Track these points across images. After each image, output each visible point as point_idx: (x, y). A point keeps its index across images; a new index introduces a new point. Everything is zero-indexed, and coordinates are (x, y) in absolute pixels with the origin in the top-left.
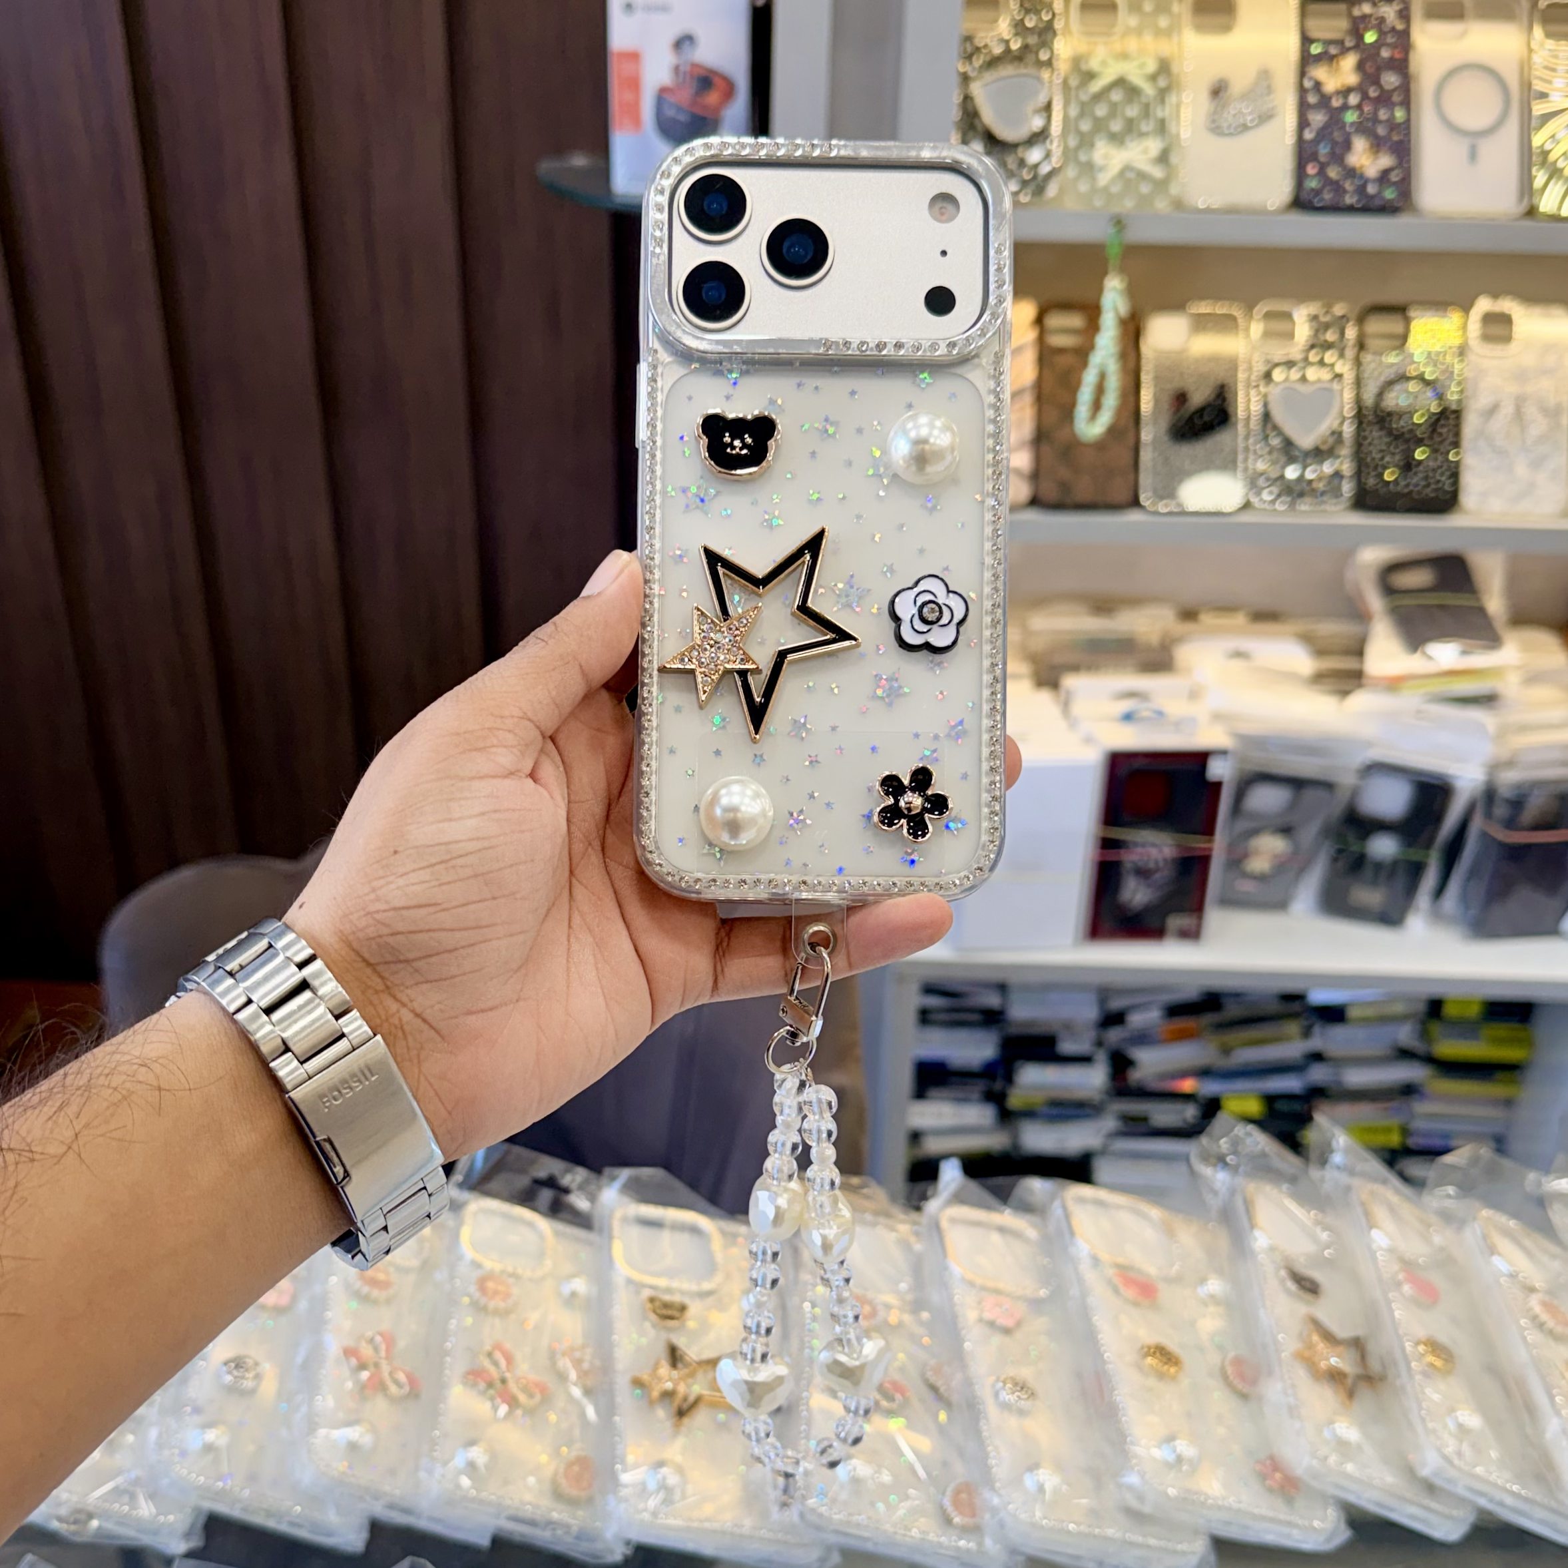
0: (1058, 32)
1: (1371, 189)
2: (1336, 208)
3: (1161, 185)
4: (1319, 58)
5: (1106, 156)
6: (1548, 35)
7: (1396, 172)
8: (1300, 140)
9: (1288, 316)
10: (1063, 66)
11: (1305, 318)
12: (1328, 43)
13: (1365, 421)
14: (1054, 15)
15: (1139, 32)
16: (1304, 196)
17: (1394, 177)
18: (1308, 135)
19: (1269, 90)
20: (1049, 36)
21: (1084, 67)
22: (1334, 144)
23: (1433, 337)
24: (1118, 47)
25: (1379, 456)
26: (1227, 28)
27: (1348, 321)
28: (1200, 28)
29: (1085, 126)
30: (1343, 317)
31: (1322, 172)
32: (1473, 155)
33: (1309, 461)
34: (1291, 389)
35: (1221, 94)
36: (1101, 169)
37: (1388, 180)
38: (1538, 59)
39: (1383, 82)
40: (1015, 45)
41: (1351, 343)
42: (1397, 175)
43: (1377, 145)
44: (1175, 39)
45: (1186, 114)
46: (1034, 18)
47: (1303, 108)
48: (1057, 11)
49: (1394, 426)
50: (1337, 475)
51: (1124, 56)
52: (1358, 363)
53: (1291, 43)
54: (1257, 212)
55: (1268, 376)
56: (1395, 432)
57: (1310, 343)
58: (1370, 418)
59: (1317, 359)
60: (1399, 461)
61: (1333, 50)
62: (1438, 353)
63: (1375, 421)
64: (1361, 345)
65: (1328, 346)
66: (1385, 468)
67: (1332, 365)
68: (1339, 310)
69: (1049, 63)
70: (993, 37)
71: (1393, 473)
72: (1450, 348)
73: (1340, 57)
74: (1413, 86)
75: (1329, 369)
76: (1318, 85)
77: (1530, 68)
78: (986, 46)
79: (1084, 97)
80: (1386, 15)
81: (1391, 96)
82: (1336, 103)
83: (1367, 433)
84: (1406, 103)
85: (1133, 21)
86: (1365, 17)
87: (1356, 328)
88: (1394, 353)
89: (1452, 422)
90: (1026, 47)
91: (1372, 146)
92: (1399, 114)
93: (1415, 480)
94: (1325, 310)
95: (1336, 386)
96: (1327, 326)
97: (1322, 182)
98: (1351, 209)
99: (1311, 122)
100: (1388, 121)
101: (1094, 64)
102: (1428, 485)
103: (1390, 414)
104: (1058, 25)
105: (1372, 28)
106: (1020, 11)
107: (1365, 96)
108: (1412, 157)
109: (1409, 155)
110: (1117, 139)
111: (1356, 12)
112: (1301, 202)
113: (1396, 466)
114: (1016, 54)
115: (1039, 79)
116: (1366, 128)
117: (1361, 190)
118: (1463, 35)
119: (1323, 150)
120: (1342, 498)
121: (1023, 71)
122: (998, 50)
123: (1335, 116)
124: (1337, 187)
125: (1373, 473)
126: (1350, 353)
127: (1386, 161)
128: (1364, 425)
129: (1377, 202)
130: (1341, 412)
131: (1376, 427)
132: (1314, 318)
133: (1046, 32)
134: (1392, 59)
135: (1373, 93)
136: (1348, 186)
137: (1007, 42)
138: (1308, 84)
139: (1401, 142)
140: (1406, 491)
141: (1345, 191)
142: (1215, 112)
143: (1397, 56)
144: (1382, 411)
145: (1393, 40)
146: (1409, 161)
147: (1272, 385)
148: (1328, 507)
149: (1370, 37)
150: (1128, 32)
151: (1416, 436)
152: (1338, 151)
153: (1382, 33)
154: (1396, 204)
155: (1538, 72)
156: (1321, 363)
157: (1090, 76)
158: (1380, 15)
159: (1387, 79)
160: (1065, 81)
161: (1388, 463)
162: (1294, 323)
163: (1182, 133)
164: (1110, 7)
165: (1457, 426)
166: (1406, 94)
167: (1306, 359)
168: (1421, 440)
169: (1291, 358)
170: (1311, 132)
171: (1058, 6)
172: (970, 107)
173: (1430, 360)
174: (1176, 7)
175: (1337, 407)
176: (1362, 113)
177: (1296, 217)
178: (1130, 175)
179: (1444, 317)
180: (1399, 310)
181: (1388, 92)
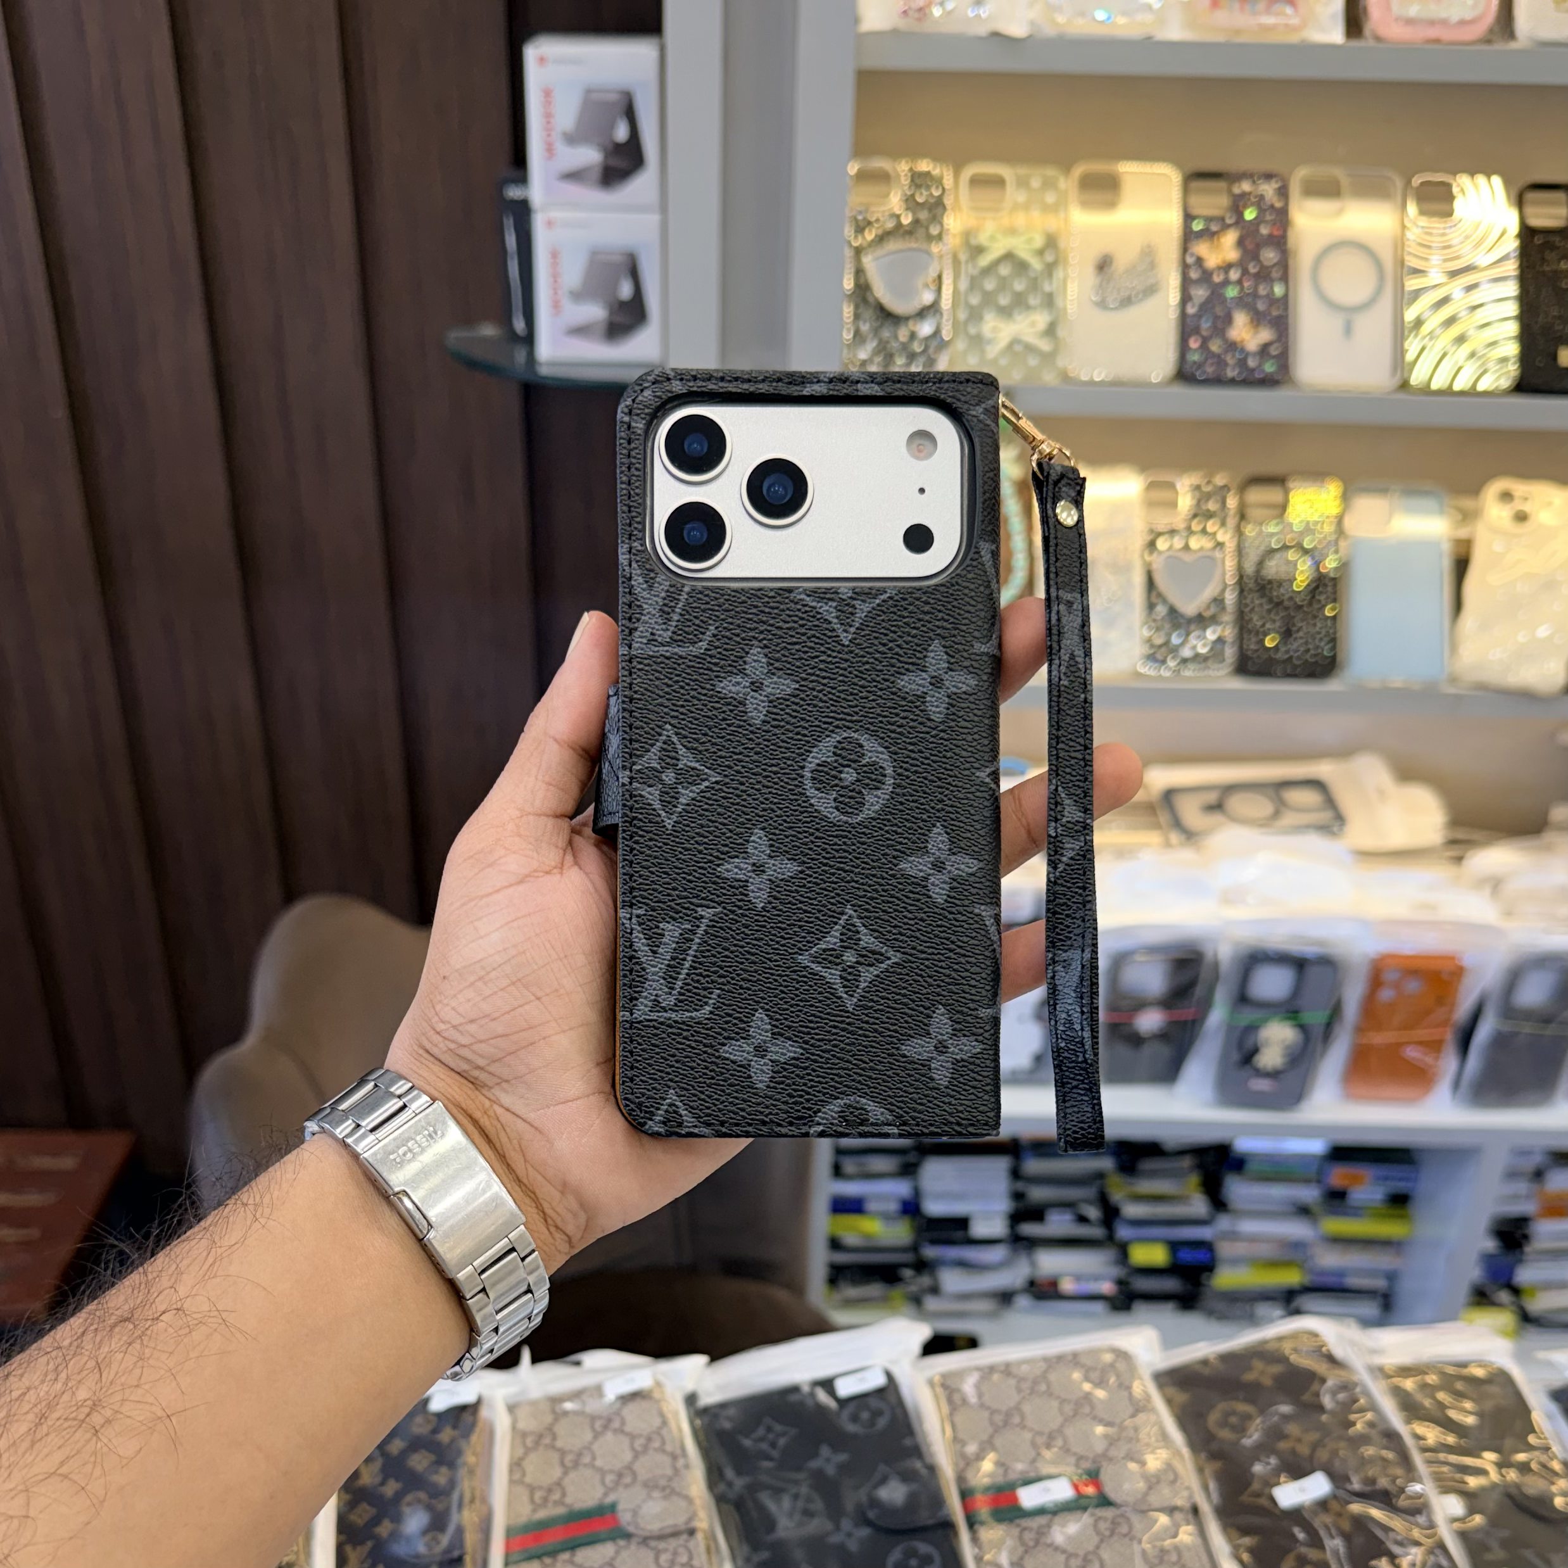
0: (948, 207)
1: (1252, 363)
2: (1218, 381)
3: (1048, 358)
4: (1200, 235)
5: (995, 330)
6: (1422, 213)
7: (1275, 345)
8: (1183, 315)
9: (1171, 486)
10: (952, 241)
11: (1187, 488)
12: (1209, 220)
13: (1247, 589)
14: (944, 189)
15: (1026, 207)
16: (1187, 367)
17: (1274, 351)
18: (1191, 310)
19: (1152, 265)
20: (939, 210)
21: (973, 242)
22: (1216, 318)
23: (1311, 507)
24: (1006, 222)
25: (1259, 623)
26: (1111, 204)
27: (1229, 490)
28: (1085, 204)
29: (975, 300)
30: (1225, 486)
31: (1204, 346)
32: (1348, 330)
33: (1193, 627)
34: (1176, 558)
35: (1106, 269)
36: (989, 342)
37: (1268, 354)
38: (1413, 234)
39: (1262, 258)
40: (907, 220)
41: (1232, 512)
42: (1277, 348)
43: (1258, 319)
44: (1062, 215)
45: (1072, 291)
46: (925, 193)
47: (1186, 284)
48: (946, 187)
49: (1275, 593)
50: (1220, 640)
51: (1012, 231)
52: (1239, 532)
53: (1172, 218)
54: (1143, 385)
55: (1151, 545)
56: (1276, 600)
57: (1192, 512)
58: (1251, 585)
59: (1200, 527)
60: (1280, 627)
61: (1214, 228)
62: (1316, 523)
63: (1256, 588)
64: (1242, 516)
65: (1210, 515)
66: (1266, 635)
67: (1214, 534)
68: (1220, 480)
69: (940, 237)
70: (884, 211)
71: (1273, 640)
72: (1328, 517)
73: (1221, 234)
74: (1291, 262)
75: (1211, 537)
76: (1199, 261)
77: (1403, 244)
78: (877, 220)
79: (974, 271)
80: (1264, 193)
81: (1270, 272)
82: (1217, 278)
83: (1248, 601)
84: (1285, 278)
85: (1021, 197)
86: (1244, 195)
87: (1238, 497)
88: (1274, 522)
89: (1330, 589)
90: (916, 222)
91: (1252, 321)
92: (1278, 290)
93: (1295, 645)
94: (1206, 481)
95: (1218, 554)
96: (1207, 497)
97: (1204, 356)
98: (1233, 382)
99: (1194, 297)
100: (1267, 296)
101: (982, 239)
102: (1308, 650)
103: (1270, 582)
104: (948, 201)
105: (1252, 204)
106: (910, 187)
107: (1245, 272)
108: (1290, 331)
109: (1286, 329)
110: (1006, 312)
111: (1236, 190)
112: (1184, 375)
113: (1278, 632)
114: (907, 228)
115: (928, 253)
116: (1246, 302)
117: (1242, 363)
118: (1340, 212)
119: (1205, 325)
120: (1225, 663)
121: (914, 245)
122: (890, 225)
123: (1216, 292)
124: (1220, 362)
125: (1254, 639)
126: (1231, 522)
127: (1265, 335)
128: (1245, 593)
129: (1257, 376)
130: (1224, 579)
131: (1256, 595)
132: (1198, 488)
133: (937, 207)
134: (1271, 236)
135: (1253, 269)
136: (1230, 360)
137: (898, 217)
138: (1190, 260)
139: (1279, 317)
140: (1286, 656)
141: (1226, 364)
143: (1276, 233)
144: (1263, 580)
145: (1273, 217)
146: (1287, 336)
147: (1155, 555)
148: (1211, 673)
149: (1250, 215)
150: (1016, 207)
151: (1296, 603)
152: (1219, 325)
153: (1261, 211)
154: (1276, 377)
155: (1412, 247)
156: (1204, 531)
157: (979, 250)
158: (1259, 193)
159: (1266, 255)
160: (955, 255)
161: (1269, 629)
162: (1177, 493)
163: (1069, 306)
164: (998, 182)
165: (1335, 593)
166: (1284, 270)
167: (1189, 528)
168: (1300, 607)
169: (1174, 527)
170: (1193, 306)
171: (948, 181)
172: (862, 281)
173: (1308, 529)
174: (1062, 183)
175: (1218, 572)
176: (1242, 288)
177: (1182, 391)
178: (1018, 348)
179: (1321, 487)
180: (1278, 481)
181: (1267, 267)
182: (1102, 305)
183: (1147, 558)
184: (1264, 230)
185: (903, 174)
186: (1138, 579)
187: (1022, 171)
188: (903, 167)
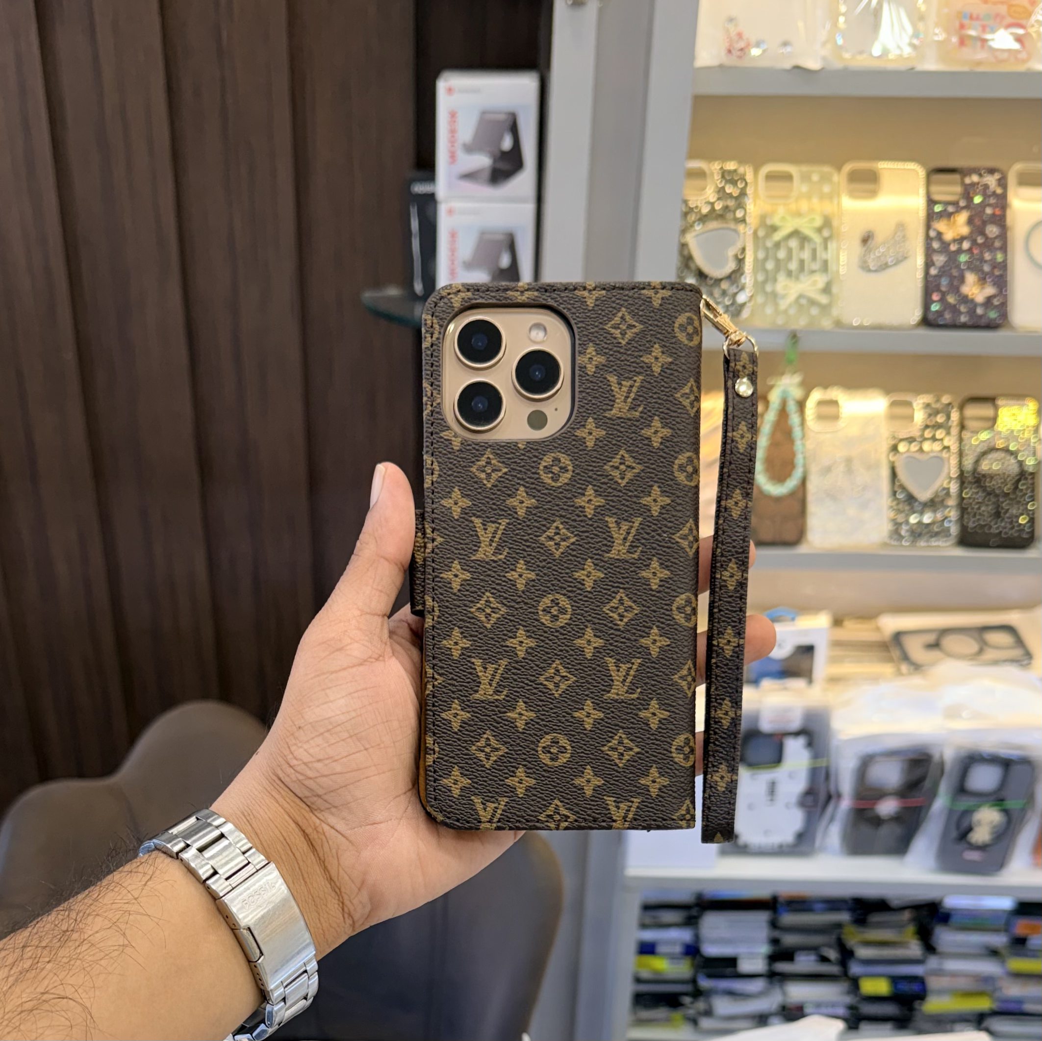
0: (750, 197)
1: (979, 311)
2: (954, 326)
3: (825, 309)
4: (940, 215)
5: (785, 288)
7: (998, 298)
8: (927, 275)
9: (909, 404)
10: (753, 221)
11: (921, 406)
12: (947, 203)
13: (967, 481)
14: (746, 184)
15: (809, 196)
16: (930, 315)
17: (996, 302)
18: (933, 271)
19: (904, 238)
20: (743, 199)
21: (769, 222)
23: (1015, 420)
24: (793, 207)
25: (977, 506)
26: (873, 194)
27: (953, 408)
28: (853, 194)
29: (770, 266)
30: (949, 404)
31: (942, 300)
33: (927, 510)
34: (914, 458)
35: (869, 242)
36: (784, 297)
37: (992, 304)
39: (987, 232)
40: (718, 206)
41: (955, 424)
42: (998, 301)
43: (982, 280)
44: (835, 201)
45: (843, 258)
46: (732, 186)
47: (929, 252)
48: (748, 181)
49: (987, 484)
50: (947, 520)
51: (798, 214)
52: (961, 440)
53: (917, 203)
54: (896, 329)
55: (894, 448)
56: (988, 489)
57: (924, 424)
58: (970, 479)
59: (930, 436)
60: (991, 510)
61: (951, 209)
62: (1019, 431)
63: (973, 481)
64: (962, 427)
65: (938, 426)
67: (942, 440)
68: (946, 399)
69: (743, 221)
70: (701, 200)
72: (1028, 427)
73: (956, 215)
74: (1009, 234)
75: (940, 442)
76: (939, 235)
78: (697, 207)
79: (769, 244)
80: (989, 183)
81: (993, 243)
82: (953, 248)
83: (967, 490)
84: (1004, 249)
85: (804, 188)
86: (973, 185)
87: (958, 413)
88: (986, 433)
89: (1029, 481)
90: (726, 208)
92: (999, 257)
93: (1003, 524)
94: (935, 399)
95: (945, 455)
96: (937, 412)
97: (944, 306)
98: (964, 326)
99: (935, 262)
100: (991, 260)
101: (776, 220)
102: (1013, 528)
103: (984, 476)
104: (750, 191)
105: (979, 192)
106: (721, 182)
107: (974, 242)
108: (1008, 287)
109: (1006, 286)
110: (793, 276)
111: (968, 181)
112: (927, 322)
114: (718, 212)
115: (736, 231)
116: (975, 266)
117: (972, 312)
119: (944, 282)
120: (950, 538)
121: (725, 225)
122: (705, 210)
123: (953, 257)
124: (954, 309)
125: (973, 519)
126: (955, 431)
127: (990, 290)
128: (966, 485)
129: (983, 322)
130: (949, 473)
131: (974, 486)
133: (741, 197)
134: (994, 215)
135: (980, 240)
136: (963, 309)
137: (712, 204)
138: (932, 234)
139: (1000, 276)
140: (997, 531)
141: (960, 313)
142: (864, 256)
143: (998, 213)
144: (979, 474)
145: (994, 201)
146: (1006, 291)
147: (898, 454)
148: (940, 543)
149: (977, 200)
150: (801, 196)
151: (1003, 491)
152: (955, 283)
153: (986, 196)
154: (999, 322)
156: (934, 439)
157: (774, 229)
158: (985, 183)
159: (990, 230)
160: (755, 233)
161: (984, 511)
162: (914, 410)
163: (841, 270)
164: (788, 177)
165: (1033, 484)
166: (1004, 241)
167: (922, 436)
168: (1006, 495)
169: (911, 435)
170: (936, 268)
171: (749, 177)
172: (686, 253)
173: (1011, 436)
174: (836, 178)
175: (946, 471)
176: (972, 253)
177: (924, 332)
178: (803, 301)
179: (1023, 405)
180: (990, 400)
181: (991, 239)
182: (865, 267)
183: (892, 458)
184: (989, 211)
185: (715, 171)
186: (885, 473)
187: (805, 168)
188: (716, 166)
